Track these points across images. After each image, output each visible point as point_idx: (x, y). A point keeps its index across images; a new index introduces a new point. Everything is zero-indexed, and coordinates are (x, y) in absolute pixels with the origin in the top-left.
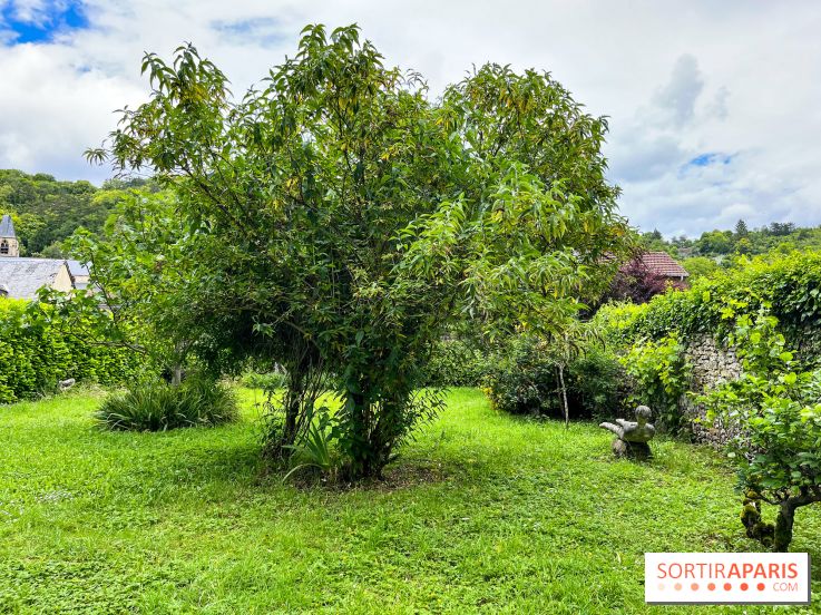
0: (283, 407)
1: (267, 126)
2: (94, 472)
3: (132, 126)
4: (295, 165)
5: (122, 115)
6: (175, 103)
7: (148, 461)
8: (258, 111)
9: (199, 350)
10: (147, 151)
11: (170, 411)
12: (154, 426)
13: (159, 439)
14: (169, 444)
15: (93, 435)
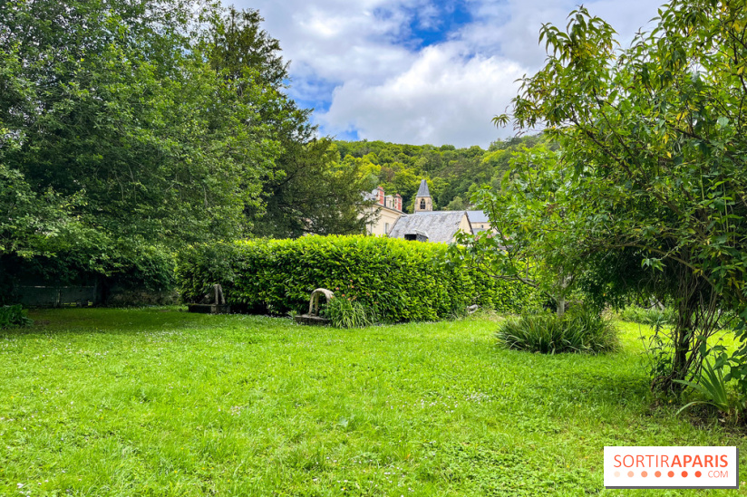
0: (672, 342)
1: (653, 66)
2: (504, 381)
3: (529, 90)
4: (686, 97)
5: (521, 83)
6: (566, 63)
7: (544, 378)
8: (645, 52)
9: (585, 283)
10: (541, 109)
11: (557, 337)
12: (544, 349)
13: (550, 361)
14: (559, 366)
15: (496, 351)
